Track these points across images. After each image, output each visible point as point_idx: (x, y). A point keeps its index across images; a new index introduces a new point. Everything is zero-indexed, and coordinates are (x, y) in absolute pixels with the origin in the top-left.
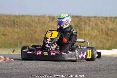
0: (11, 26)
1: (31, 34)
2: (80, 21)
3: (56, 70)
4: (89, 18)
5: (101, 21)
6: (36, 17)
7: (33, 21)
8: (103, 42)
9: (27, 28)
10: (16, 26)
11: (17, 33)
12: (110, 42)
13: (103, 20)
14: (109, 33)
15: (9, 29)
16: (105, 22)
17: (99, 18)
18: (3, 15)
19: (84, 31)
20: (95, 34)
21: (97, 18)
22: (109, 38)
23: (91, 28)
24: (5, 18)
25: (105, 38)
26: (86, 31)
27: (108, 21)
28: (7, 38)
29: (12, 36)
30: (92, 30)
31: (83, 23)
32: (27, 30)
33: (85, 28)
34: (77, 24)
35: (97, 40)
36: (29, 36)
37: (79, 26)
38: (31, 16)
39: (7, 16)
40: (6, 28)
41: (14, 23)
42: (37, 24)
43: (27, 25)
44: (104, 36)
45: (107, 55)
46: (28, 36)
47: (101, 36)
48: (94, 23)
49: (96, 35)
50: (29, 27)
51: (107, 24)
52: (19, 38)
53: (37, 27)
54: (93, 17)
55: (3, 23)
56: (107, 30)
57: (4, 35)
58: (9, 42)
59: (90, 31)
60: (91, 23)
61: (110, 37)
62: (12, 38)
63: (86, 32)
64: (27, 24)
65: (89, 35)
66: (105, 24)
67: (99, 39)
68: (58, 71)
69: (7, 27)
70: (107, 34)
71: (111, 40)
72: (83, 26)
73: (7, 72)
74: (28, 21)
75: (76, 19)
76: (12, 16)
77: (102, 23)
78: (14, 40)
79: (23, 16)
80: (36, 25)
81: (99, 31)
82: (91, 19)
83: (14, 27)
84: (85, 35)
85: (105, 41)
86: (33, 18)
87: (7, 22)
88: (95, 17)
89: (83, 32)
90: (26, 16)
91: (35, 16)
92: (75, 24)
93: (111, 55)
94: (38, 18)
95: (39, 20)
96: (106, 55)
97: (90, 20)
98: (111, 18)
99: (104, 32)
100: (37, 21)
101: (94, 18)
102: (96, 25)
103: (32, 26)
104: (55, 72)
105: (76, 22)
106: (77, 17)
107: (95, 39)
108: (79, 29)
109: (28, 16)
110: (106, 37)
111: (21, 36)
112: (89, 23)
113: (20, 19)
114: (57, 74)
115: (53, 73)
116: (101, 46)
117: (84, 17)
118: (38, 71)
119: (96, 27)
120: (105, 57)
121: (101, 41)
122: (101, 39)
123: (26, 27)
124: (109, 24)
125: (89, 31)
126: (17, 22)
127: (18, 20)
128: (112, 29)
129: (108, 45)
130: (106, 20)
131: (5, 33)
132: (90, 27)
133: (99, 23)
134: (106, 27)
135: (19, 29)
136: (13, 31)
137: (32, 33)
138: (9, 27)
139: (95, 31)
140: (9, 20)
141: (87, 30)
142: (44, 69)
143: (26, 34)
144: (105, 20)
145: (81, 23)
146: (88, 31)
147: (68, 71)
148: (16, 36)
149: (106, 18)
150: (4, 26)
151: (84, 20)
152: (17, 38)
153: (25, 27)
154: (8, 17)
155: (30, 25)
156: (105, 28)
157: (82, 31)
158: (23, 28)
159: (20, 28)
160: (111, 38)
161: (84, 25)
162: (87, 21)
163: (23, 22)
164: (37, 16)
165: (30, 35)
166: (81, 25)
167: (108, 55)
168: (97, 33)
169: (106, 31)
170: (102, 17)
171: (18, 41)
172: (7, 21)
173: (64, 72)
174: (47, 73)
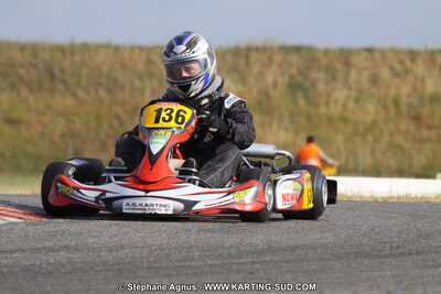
0: (40, 87)
1: (117, 117)
2: (309, 68)
3: (221, 255)
4: (345, 56)
5: (392, 68)
6: (137, 52)
7: (123, 66)
8: (400, 147)
9: (102, 93)
10: (60, 87)
11: (63, 114)
12: (427, 148)
13: (401, 63)
14: (425, 111)
15: (31, 100)
16: (407, 72)
17: (383, 53)
18: (10, 46)
19: (327, 104)
20: (369, 118)
21: (378, 56)
22: (425, 133)
23: (354, 94)
24: (17, 56)
25: (408, 132)
26: (332, 105)
27: (420, 68)
28: (24, 133)
29: (44, 126)
30: (357, 100)
31: (321, 75)
32: (101, 101)
33: (329, 96)
34: (299, 79)
35: (376, 140)
36: (111, 126)
37: (307, 84)
38: (117, 49)
39: (23, 48)
40: (19, 95)
41: (52, 76)
42: (141, 77)
43: (100, 84)
44: (403, 127)
45: (419, 195)
46: (105, 127)
47: (391, 126)
48: (366, 75)
49: (374, 123)
50: (109, 91)
51: (416, 78)
52: (71, 134)
53: (142, 91)
54: (359, 51)
55: (6, 76)
56: (415, 101)
57: (12, 122)
58: (30, 148)
59: (351, 105)
60: (353, 75)
61: (429, 127)
62: (43, 134)
63: (335, 110)
64: (103, 81)
65: (345, 120)
66: (410, 78)
67: (386, 138)
68: (230, 256)
69: (24, 92)
70: (417, 119)
71: (430, 140)
72: (321, 87)
73: (32, 262)
74: (106, 69)
75: (294, 58)
76: (43, 47)
77: (396, 74)
78: (53, 142)
79: (85, 47)
80: (137, 83)
81: (385, 107)
82: (355, 59)
83: (52, 91)
84: (330, 120)
85: (407, 146)
86: (126, 55)
87: (22, 72)
88: (370, 50)
89: (323, 109)
90: (98, 47)
91: (133, 48)
92: (292, 77)
93: (436, 198)
94: (144, 58)
95: (149, 62)
96: (416, 197)
97: (348, 64)
98: (432, 54)
99: (404, 108)
100: (141, 66)
101: (364, 55)
102: (375, 80)
103: (123, 88)
104: (218, 262)
105: (294, 71)
106: (298, 49)
107: (370, 138)
108: (306, 98)
109: (108, 46)
110: (412, 127)
111: (78, 125)
112: (347, 75)
113: (77, 59)
114: (227, 267)
115: (211, 266)
116: (393, 164)
117: (326, 52)
118: (152, 259)
119: (374, 90)
120: (411, 204)
121: (391, 144)
122: (392, 134)
123: (96, 90)
124: (423, 80)
125: (345, 107)
126: (63, 71)
127: (66, 64)
128: (434, 99)
129: (420, 160)
130: (413, 61)
131: (15, 115)
132: (349, 88)
133: (385, 74)
134: (414, 88)
135: (69, 101)
136: (48, 107)
137: (121, 113)
138: (31, 90)
139: (371, 108)
140: (30, 64)
141: (336, 102)
142: (175, 248)
143: (99, 117)
144: (408, 63)
145: (313, 75)
146: (340, 104)
147: (268, 258)
148: (60, 126)
149: (413, 55)
150: (13, 87)
151: (324, 62)
152: (63, 136)
153: (93, 92)
154: (26, 53)
155: (115, 81)
156: (409, 96)
157: (316, 105)
158: (89, 94)
159: (74, 95)
160: (433, 134)
161: (327, 83)
162: (339, 66)
163: (85, 71)
164: (141, 49)
165: (115, 123)
166: (313, 84)
167: (422, 198)
168: (377, 113)
169: (410, 105)
170: (396, 52)
171: (67, 144)
172: (22, 65)
173: (252, 263)
174: (187, 263)
